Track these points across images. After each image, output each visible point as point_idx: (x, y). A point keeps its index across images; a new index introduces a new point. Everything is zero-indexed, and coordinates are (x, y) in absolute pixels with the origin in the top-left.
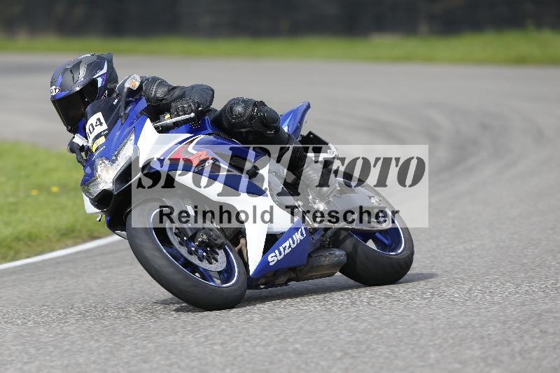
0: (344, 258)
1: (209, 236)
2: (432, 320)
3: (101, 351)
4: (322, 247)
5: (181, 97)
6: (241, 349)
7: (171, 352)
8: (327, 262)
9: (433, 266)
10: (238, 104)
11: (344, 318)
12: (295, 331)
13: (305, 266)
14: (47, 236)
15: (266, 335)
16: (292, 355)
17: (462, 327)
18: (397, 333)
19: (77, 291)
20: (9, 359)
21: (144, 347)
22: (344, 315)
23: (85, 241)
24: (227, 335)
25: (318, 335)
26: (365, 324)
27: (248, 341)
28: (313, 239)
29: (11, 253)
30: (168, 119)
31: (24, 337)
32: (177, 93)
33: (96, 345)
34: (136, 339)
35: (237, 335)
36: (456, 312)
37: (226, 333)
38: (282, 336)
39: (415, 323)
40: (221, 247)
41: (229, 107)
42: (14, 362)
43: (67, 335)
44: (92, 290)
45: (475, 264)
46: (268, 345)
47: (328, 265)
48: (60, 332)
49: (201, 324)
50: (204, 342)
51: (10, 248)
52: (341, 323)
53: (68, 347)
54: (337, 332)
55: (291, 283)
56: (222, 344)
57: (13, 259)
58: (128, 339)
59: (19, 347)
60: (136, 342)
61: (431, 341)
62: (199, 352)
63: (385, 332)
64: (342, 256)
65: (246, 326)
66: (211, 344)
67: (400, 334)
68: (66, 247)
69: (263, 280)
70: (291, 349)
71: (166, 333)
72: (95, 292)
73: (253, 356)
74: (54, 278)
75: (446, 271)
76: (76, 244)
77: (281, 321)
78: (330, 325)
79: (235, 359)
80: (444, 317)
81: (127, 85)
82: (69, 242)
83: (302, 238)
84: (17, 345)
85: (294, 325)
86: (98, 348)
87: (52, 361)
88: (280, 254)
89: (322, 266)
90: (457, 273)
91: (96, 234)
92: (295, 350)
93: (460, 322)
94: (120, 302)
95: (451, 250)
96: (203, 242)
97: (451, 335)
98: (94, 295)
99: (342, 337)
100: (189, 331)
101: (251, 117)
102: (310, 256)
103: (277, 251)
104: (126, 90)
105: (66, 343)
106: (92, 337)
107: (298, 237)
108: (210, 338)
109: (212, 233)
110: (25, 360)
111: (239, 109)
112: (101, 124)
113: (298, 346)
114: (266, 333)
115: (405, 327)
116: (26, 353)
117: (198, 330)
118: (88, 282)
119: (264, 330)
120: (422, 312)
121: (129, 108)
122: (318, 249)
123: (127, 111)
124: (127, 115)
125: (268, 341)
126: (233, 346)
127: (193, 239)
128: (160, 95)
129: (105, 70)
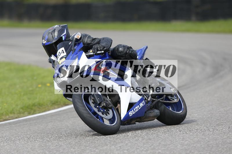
0: (159, 114)
1: (106, 104)
2: (216, 140)
6: (136, 152)
8: (152, 115)
9: (212, 117)
10: (121, 47)
11: (178, 139)
12: (157, 144)
13: (143, 117)
14: (47, 104)
15: (145, 146)
17: (229, 143)
18: (201, 145)
19: (62, 127)
21: (95, 151)
22: (177, 138)
23: (62, 106)
24: (129, 146)
25: (168, 146)
26: (187, 142)
27: (138, 149)
28: (147, 105)
29: (32, 112)
31: (43, 147)
34: (90, 147)
35: (133, 146)
36: (225, 137)
37: (128, 145)
38: (152, 147)
39: (209, 141)
40: (111, 108)
43: (61, 146)
44: (69, 127)
45: (229, 116)
46: (147, 150)
47: (152, 116)
48: (58, 145)
49: (117, 141)
50: (120, 149)
51: (32, 109)
52: (177, 141)
54: (176, 145)
56: (127, 150)
57: (33, 114)
58: (87, 148)
60: (91, 149)
61: (217, 149)
63: (196, 145)
65: (136, 142)
66: (123, 150)
67: (203, 146)
68: (54, 109)
69: (126, 122)
70: (157, 152)
71: (103, 145)
72: (70, 128)
74: (52, 122)
75: (218, 120)
76: (59, 108)
77: (151, 140)
78: (172, 142)
80: (220, 139)
82: (56, 107)
84: (40, 150)
85: (157, 142)
88: (134, 112)
89: (150, 117)
90: (222, 120)
91: (67, 103)
93: (228, 141)
94: (81, 132)
95: (218, 111)
96: (104, 106)
97: (225, 146)
98: (70, 129)
99: (178, 147)
100: (112, 144)
101: (126, 53)
102: (145, 112)
103: (133, 110)
104: (75, 39)
105: (61, 149)
106: (72, 147)
108: (122, 147)
109: (107, 102)
111: (121, 49)
114: (145, 145)
115: (204, 143)
117: (116, 144)
118: (66, 123)
119: (144, 144)
120: (211, 137)
122: (149, 109)
123: (75, 48)
124: (75, 50)
125: (147, 149)
126: (132, 151)
127: (99, 104)
128: (89, 42)
129: (65, 33)
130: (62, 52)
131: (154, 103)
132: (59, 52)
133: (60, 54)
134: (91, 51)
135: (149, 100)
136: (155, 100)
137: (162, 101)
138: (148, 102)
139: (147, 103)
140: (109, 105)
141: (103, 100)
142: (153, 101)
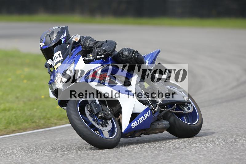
0: (168, 125)
1: (105, 114)
3: (150, 157)
4: (158, 120)
5: (101, 46)
6: (212, 157)
7: (181, 158)
8: (160, 127)
10: (126, 51)
13: (149, 129)
15: (223, 151)
16: (236, 160)
20: (109, 160)
21: (169, 156)
24: (205, 151)
27: (215, 154)
28: (154, 116)
30: (90, 57)
32: (99, 44)
33: (147, 155)
35: (210, 151)
38: (230, 152)
40: (110, 119)
41: (121, 52)
42: (112, 161)
50: (195, 154)
53: (134, 155)
55: (143, 135)
56: (203, 155)
59: (113, 155)
60: (164, 153)
62: (194, 158)
64: (167, 124)
66: (199, 155)
69: (129, 134)
73: (218, 161)
79: (211, 162)
81: (74, 40)
83: (148, 116)
86: (148, 156)
87: (128, 161)
88: (137, 123)
89: (158, 128)
92: (237, 158)
96: (101, 117)
101: (131, 58)
102: (152, 124)
103: (136, 122)
104: (72, 42)
105: (133, 153)
107: (147, 115)
108: (198, 152)
110: (116, 161)
111: (126, 53)
112: (60, 57)
113: (238, 156)
116: (116, 158)
117: (192, 148)
121: (74, 50)
122: (156, 120)
123: (72, 52)
124: (72, 54)
125: (224, 154)
126: (209, 156)
127: (97, 115)
128: (91, 45)
129: (65, 35)
130: (59, 56)
131: (163, 113)
132: (56, 56)
133: (56, 58)
134: (91, 55)
135: (156, 110)
136: (164, 110)
137: (172, 111)
138: (156, 112)
139: (154, 114)
140: (108, 116)
141: (101, 110)
142: (161, 111)
